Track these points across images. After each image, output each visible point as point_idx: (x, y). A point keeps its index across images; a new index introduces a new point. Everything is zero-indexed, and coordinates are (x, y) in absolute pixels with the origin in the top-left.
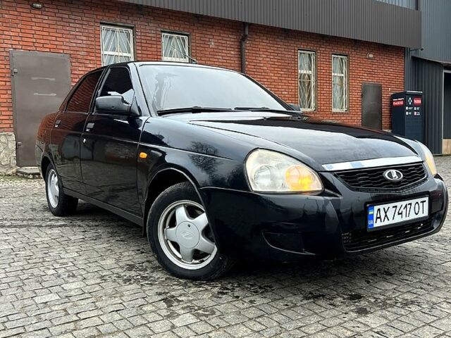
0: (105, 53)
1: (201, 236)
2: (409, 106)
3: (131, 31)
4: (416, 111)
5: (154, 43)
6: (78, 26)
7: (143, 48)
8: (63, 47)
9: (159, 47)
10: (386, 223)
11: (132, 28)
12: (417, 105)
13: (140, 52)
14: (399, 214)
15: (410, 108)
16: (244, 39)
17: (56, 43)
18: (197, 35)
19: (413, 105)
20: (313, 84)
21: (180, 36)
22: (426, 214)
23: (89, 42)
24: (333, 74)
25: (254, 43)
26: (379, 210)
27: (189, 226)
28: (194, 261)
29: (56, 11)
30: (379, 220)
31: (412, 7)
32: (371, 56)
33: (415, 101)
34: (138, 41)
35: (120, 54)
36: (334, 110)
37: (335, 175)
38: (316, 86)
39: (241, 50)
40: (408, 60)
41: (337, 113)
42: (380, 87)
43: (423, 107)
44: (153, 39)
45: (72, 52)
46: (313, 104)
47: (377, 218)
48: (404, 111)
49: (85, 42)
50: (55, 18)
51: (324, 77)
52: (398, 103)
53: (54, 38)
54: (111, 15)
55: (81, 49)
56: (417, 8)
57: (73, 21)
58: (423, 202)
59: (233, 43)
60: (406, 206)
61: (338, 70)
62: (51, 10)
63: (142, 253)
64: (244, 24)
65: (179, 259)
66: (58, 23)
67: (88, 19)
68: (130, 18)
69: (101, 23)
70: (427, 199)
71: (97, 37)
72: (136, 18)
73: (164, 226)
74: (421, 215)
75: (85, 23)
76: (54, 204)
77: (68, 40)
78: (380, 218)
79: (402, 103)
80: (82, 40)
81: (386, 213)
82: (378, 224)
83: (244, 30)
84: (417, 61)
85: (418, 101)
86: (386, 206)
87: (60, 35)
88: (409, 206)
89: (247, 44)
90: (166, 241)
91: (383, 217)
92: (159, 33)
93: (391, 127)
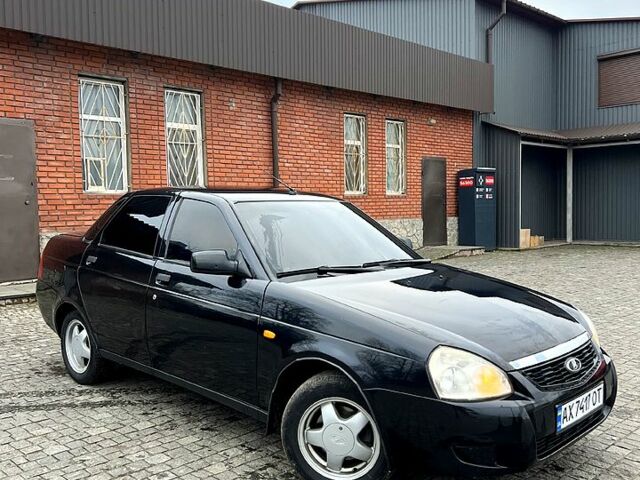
0: (85, 116)
1: (357, 442)
2: (479, 187)
3: (121, 87)
4: (488, 193)
5: (155, 103)
6: (46, 79)
7: (139, 111)
8: (25, 110)
9: (160, 108)
11: (123, 83)
12: (489, 186)
13: (134, 116)
14: (581, 409)
15: (481, 190)
16: (275, 99)
17: (15, 104)
18: (213, 93)
19: (485, 185)
20: (362, 159)
21: (189, 94)
22: (601, 402)
23: (61, 103)
24: (387, 145)
25: (288, 103)
26: (565, 409)
27: (341, 429)
28: (343, 470)
29: (15, 58)
31: (482, 58)
32: (433, 121)
33: (487, 181)
34: (131, 100)
35: (106, 119)
36: (389, 193)
37: (523, 374)
38: (367, 162)
39: (271, 113)
40: (478, 125)
41: (392, 197)
42: (443, 162)
43: (496, 187)
44: (153, 98)
45: (37, 117)
46: (362, 186)
47: (564, 418)
48: (474, 193)
49: (56, 103)
50: (13, 68)
51: (376, 149)
52: (467, 183)
53: (11, 97)
54: (94, 65)
55: (51, 113)
56: (488, 59)
57: (39, 72)
58: (599, 390)
59: (260, 104)
60: (586, 399)
61: (393, 140)
62: (7, 56)
64: (276, 80)
65: (324, 467)
66: (18, 75)
67: (62, 70)
68: (121, 68)
69: (80, 76)
70: (602, 386)
71: (73, 95)
72: (128, 70)
73: (305, 428)
74: (597, 405)
75: (57, 75)
76: (79, 369)
77: (31, 100)
78: (566, 417)
79: (471, 183)
80: (52, 101)
81: (571, 410)
82: (565, 424)
83: (276, 87)
84: (489, 129)
85: (490, 181)
86: (571, 403)
87: (21, 93)
89: (279, 106)
90: (306, 446)
91: (568, 416)
92: (162, 89)
93: (457, 214)
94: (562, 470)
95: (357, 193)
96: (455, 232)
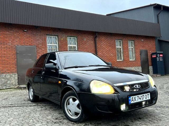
0: (48, 44)
1: (76, 108)
2: (158, 57)
3: (57, 37)
4: (161, 59)
5: (65, 40)
6: (39, 36)
7: (61, 42)
8: (34, 44)
9: (66, 41)
10: (135, 102)
11: (57, 36)
12: (161, 57)
13: (60, 44)
14: (140, 99)
15: (159, 58)
16: (96, 37)
17: (32, 42)
18: (80, 37)
19: (160, 57)
20: (122, 51)
21: (74, 38)
22: (150, 98)
23: (43, 42)
24: (129, 47)
25: (100, 38)
26: (132, 98)
27: (73, 104)
28: (75, 116)
29: (32, 32)
30: (133, 101)
31: (156, 22)
32: (143, 40)
33: (160, 56)
34: (59, 40)
35: (53, 45)
36: (130, 60)
37: (118, 87)
38: (123, 52)
39: (95, 41)
40: (157, 41)
41: (131, 61)
42: (147, 51)
43: (164, 57)
44: (64, 39)
45: (37, 45)
46: (122, 58)
47: (132, 100)
48: (157, 59)
49: (41, 41)
50: (31, 34)
51: (126, 49)
52: (154, 56)
53: (31, 41)
54: (50, 32)
55: (40, 44)
56: (158, 23)
57: (37, 35)
58: (148, 95)
59: (92, 39)
60: (142, 96)
61: (131, 46)
62: (30, 32)
63: (60, 114)
64: (96, 32)
65: (71, 115)
66: (32, 36)
67: (42, 34)
68: (57, 33)
69: (47, 35)
70: (149, 94)
71: (45, 40)
72: (58, 33)
73: (67, 105)
74: (147, 99)
75: (41, 35)
76: (31, 98)
77: (35, 41)
78: (133, 100)
79: (155, 56)
81: (135, 98)
82: (133, 102)
83: (96, 34)
84: (160, 42)
85: (161, 55)
86: (135, 96)
87: (33, 40)
88: (143, 96)
89: (97, 39)
90: (67, 110)
91: (134, 100)
92: (67, 37)
93: (152, 65)
94: (141, 119)
95: (121, 60)
96: (152, 70)
